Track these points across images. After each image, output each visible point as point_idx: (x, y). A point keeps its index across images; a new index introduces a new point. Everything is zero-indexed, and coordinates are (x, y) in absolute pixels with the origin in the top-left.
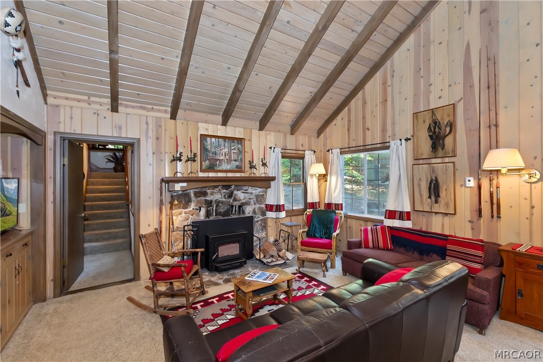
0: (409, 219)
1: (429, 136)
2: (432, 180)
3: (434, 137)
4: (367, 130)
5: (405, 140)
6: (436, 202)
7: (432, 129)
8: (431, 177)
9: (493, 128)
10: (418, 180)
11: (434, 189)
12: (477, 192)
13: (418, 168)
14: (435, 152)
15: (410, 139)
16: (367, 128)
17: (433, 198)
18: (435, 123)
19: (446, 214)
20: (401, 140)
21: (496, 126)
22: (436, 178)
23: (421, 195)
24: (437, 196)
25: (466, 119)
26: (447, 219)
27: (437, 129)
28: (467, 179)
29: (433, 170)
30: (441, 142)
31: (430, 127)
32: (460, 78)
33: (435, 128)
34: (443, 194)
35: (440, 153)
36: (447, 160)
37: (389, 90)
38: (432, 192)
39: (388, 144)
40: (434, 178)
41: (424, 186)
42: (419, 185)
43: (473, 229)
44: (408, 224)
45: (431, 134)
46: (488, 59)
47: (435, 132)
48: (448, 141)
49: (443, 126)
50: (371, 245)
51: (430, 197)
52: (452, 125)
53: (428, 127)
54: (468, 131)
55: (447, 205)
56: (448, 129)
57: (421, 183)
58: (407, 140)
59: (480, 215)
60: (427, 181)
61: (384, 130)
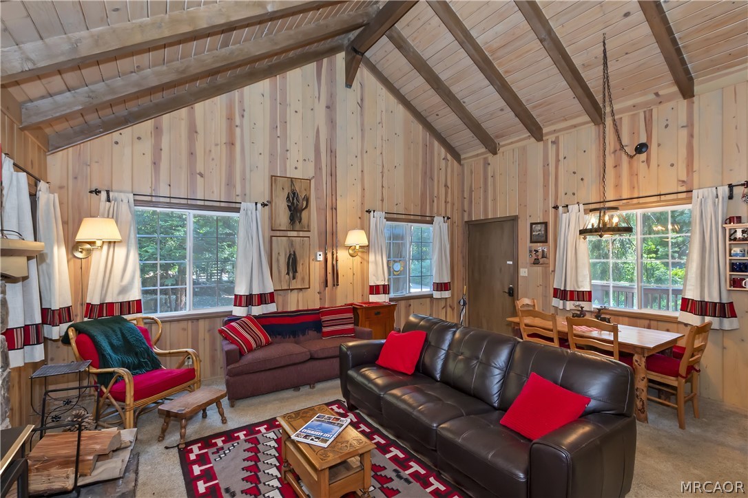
0: (273, 301)
1: (288, 206)
2: (290, 255)
3: (293, 208)
4: (198, 176)
5: (262, 205)
6: (294, 278)
7: (291, 199)
8: (290, 252)
9: (334, 210)
10: (277, 254)
11: (293, 264)
12: (323, 265)
13: (277, 240)
14: (292, 224)
15: (267, 205)
16: (198, 172)
17: (291, 274)
18: (294, 194)
19: (301, 289)
20: (256, 203)
21: (336, 209)
22: (294, 252)
23: (279, 272)
24: (295, 271)
25: (317, 198)
26: (301, 294)
27: (295, 201)
28: (319, 253)
29: (292, 244)
30: (298, 215)
31: (288, 197)
32: (312, 156)
33: (293, 199)
34: (300, 269)
35: (297, 226)
36: (301, 234)
37: (238, 131)
38: (291, 267)
39: (237, 205)
40: (292, 253)
41: (283, 261)
42: (278, 260)
43: (321, 299)
44: (271, 308)
45: (290, 204)
46: (331, 152)
47: (293, 203)
48: (304, 214)
49: (301, 199)
50: (254, 345)
51: (288, 274)
52: (307, 200)
53: (286, 196)
54: (318, 209)
55: (303, 279)
56: (305, 203)
57: (280, 258)
58: (264, 205)
59: (326, 286)
60: (286, 255)
61: (230, 184)
